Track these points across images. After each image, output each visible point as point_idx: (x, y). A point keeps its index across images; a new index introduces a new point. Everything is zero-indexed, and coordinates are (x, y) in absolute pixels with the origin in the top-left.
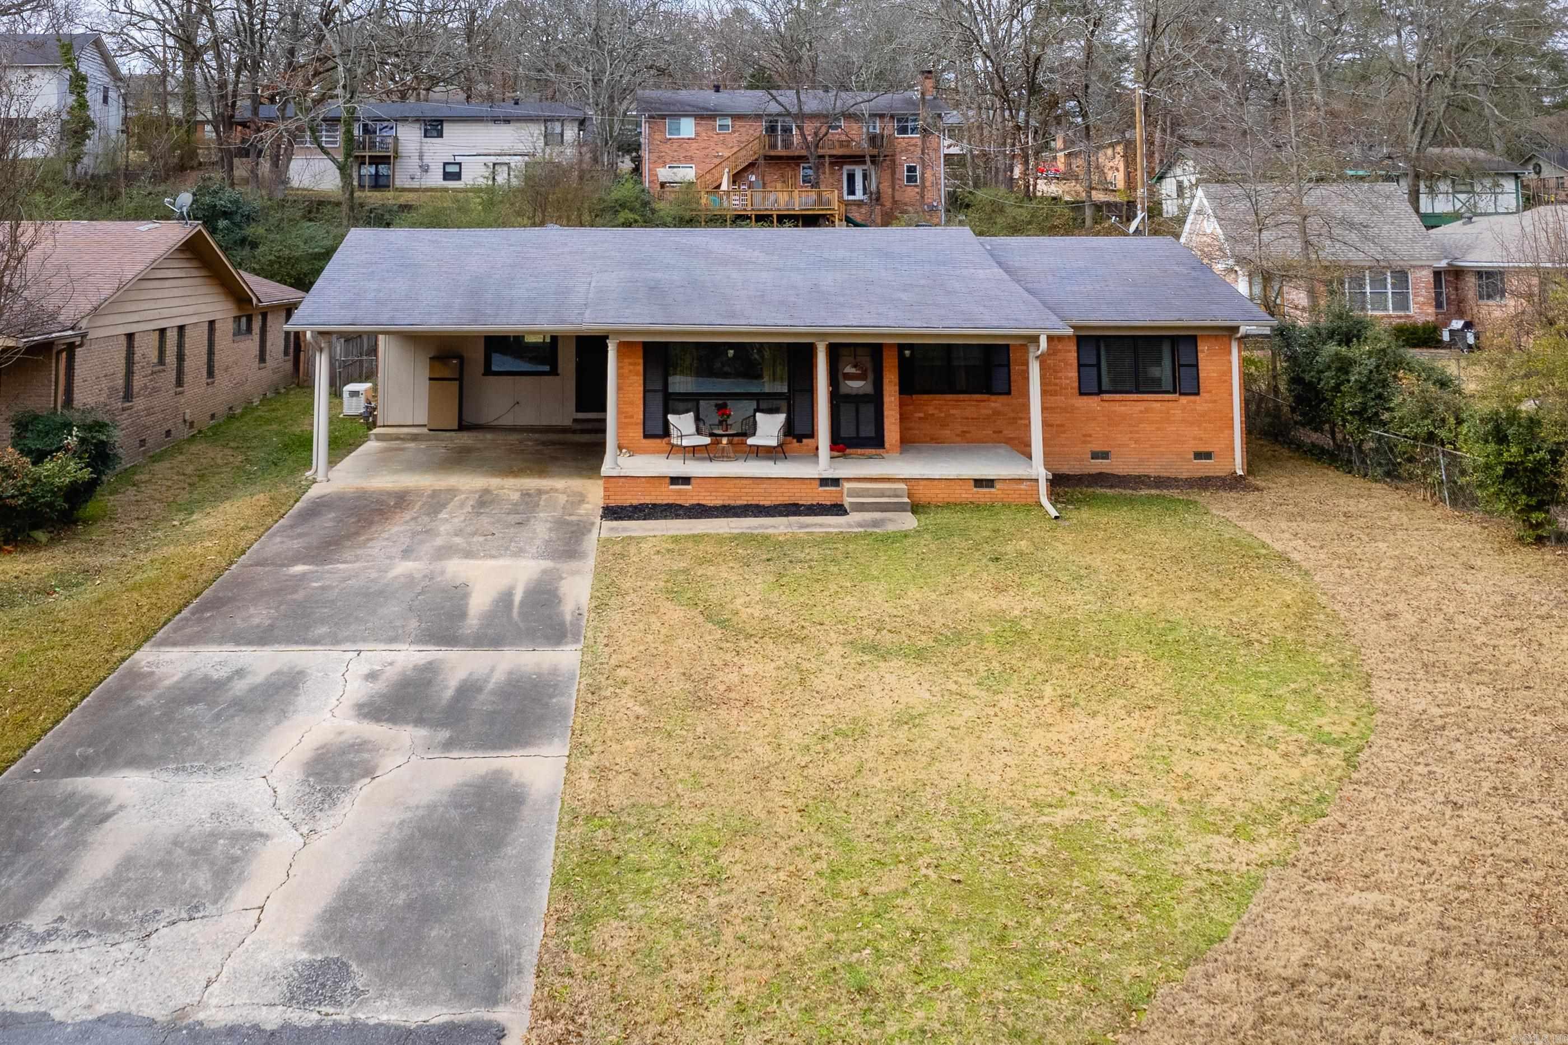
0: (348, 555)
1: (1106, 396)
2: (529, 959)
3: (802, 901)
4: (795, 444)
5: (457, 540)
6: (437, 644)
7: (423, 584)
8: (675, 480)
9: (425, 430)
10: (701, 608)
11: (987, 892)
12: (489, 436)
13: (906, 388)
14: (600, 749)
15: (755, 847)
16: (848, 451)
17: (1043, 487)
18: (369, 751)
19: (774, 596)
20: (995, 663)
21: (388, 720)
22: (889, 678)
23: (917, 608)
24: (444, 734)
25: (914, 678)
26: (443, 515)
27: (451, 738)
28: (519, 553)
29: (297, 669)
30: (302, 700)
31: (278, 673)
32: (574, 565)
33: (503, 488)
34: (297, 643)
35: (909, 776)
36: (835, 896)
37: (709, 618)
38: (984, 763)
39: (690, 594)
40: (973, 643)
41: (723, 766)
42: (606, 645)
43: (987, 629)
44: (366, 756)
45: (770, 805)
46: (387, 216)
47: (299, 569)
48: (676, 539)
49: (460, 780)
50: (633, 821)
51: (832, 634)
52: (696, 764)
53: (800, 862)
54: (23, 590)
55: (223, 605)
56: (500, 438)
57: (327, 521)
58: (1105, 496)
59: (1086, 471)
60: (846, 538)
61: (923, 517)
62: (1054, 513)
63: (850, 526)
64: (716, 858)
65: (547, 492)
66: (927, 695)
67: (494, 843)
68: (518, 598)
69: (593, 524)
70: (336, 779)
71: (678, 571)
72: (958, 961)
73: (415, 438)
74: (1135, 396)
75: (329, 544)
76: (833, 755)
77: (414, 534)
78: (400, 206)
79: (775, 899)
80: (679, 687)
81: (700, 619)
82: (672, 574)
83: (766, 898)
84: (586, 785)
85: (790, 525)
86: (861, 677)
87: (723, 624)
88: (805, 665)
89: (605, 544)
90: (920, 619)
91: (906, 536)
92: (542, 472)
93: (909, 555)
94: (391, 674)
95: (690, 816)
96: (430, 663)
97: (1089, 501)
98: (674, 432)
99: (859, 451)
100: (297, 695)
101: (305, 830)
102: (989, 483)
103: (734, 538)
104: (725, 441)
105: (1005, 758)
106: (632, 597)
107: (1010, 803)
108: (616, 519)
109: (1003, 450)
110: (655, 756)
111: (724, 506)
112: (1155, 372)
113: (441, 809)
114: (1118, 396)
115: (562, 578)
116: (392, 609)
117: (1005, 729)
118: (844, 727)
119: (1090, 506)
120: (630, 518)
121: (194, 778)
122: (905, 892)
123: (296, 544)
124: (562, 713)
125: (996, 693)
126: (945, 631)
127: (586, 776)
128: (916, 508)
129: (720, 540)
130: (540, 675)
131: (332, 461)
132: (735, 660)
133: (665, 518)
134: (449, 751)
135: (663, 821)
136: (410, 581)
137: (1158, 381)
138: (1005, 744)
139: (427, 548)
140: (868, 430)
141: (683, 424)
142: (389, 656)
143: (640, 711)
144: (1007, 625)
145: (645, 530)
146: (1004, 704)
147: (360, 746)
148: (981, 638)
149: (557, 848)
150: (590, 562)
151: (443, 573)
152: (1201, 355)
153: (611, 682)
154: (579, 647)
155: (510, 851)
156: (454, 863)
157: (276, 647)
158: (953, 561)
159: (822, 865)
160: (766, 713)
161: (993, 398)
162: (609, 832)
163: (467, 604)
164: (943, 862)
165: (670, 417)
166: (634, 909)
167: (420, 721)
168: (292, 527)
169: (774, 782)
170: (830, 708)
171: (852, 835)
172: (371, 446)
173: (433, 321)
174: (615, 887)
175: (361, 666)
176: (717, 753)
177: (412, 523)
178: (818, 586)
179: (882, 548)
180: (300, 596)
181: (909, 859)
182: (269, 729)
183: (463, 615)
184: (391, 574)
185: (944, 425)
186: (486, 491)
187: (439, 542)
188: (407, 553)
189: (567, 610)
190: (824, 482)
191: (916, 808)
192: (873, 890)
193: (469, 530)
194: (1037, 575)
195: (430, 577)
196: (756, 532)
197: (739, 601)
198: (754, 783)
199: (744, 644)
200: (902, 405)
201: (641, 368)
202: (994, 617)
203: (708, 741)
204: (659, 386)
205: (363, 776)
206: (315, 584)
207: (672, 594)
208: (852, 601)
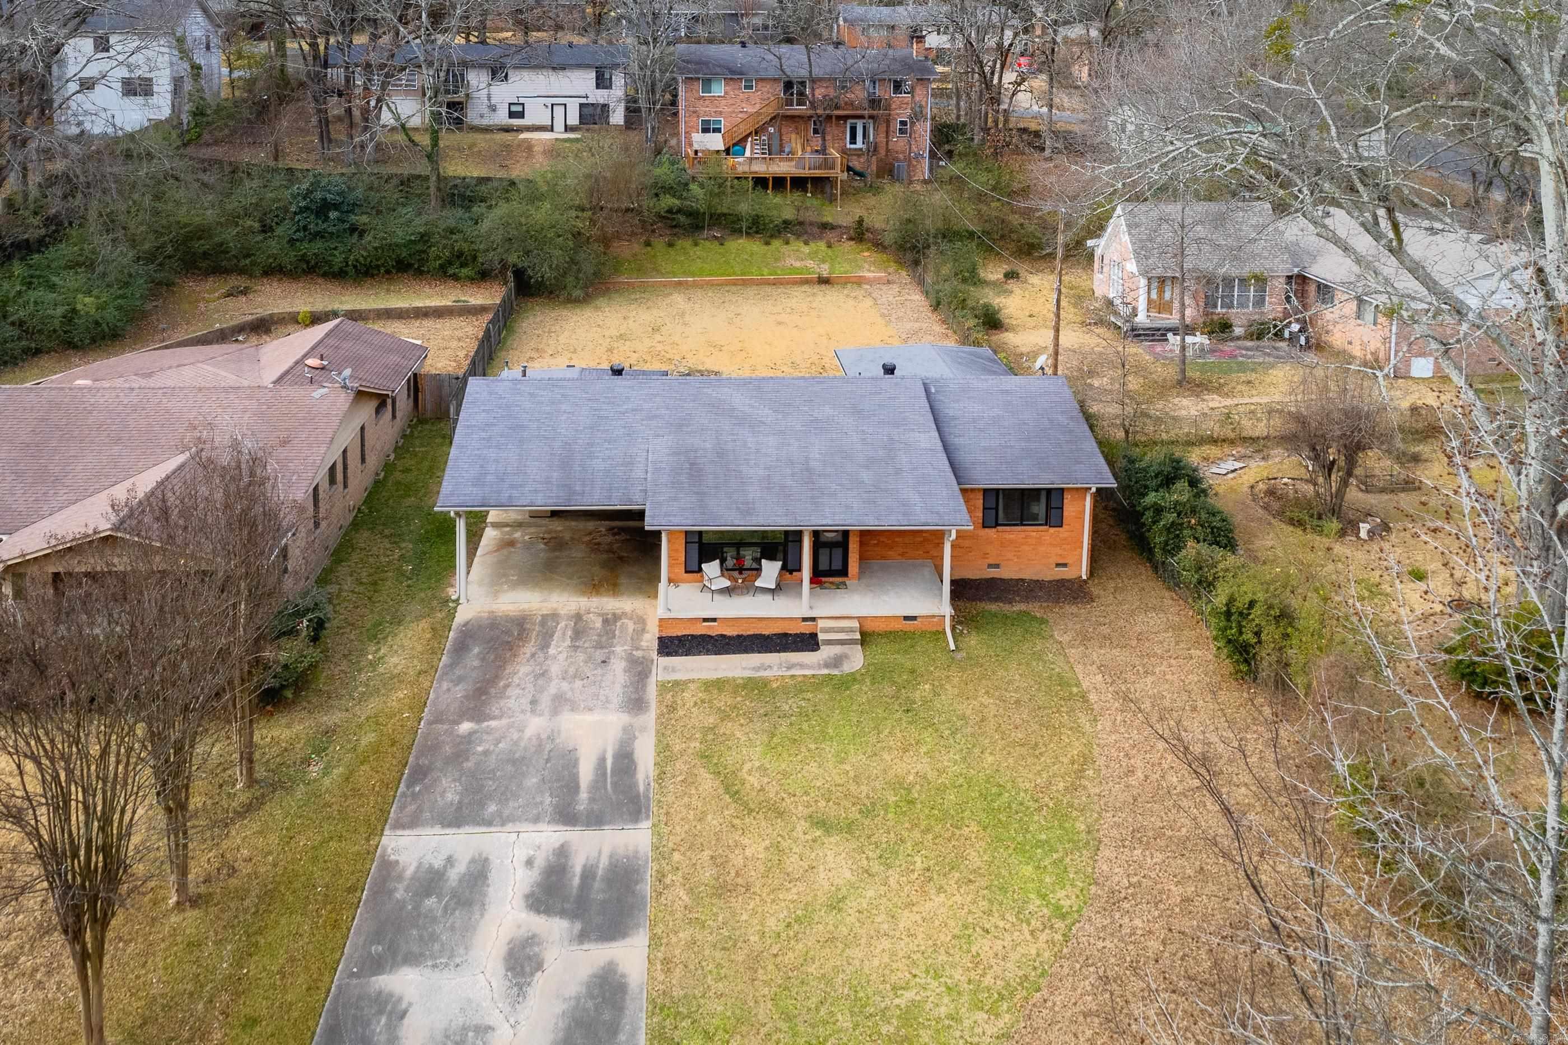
0: (495, 707)
1: (1000, 527)
4: (788, 575)
5: (564, 686)
6: (564, 823)
7: (548, 748)
8: (706, 620)
10: (722, 776)
12: (574, 523)
14: (666, 940)
16: (823, 581)
18: (537, 944)
19: (767, 762)
20: (892, 835)
21: (545, 916)
22: (829, 856)
23: (853, 774)
24: (578, 926)
25: (844, 855)
26: (552, 650)
27: (582, 930)
28: (606, 703)
29: (484, 856)
30: (492, 891)
31: (473, 860)
32: (642, 718)
33: (589, 610)
34: (479, 823)
35: (831, 962)
37: (727, 789)
38: (872, 948)
39: (715, 759)
40: (882, 814)
41: (733, 957)
42: (666, 824)
43: (892, 798)
44: (536, 949)
45: (757, 994)
47: (466, 726)
48: (707, 685)
49: (590, 973)
50: (685, 1010)
51: (800, 807)
52: (718, 954)
54: (295, 764)
55: (425, 776)
56: (582, 524)
57: (475, 658)
58: (990, 613)
59: (983, 577)
60: (816, 684)
61: (868, 651)
62: (952, 647)
63: (819, 666)
65: (620, 617)
66: (850, 875)
67: (613, 1031)
68: (609, 763)
69: (652, 661)
70: (523, 973)
71: (709, 729)
74: (1020, 528)
75: (481, 691)
76: (792, 943)
77: (535, 678)
80: (707, 874)
81: (721, 790)
82: (704, 733)
84: (659, 976)
85: (781, 661)
86: (813, 856)
87: (735, 796)
88: (782, 843)
89: (661, 690)
90: (853, 788)
91: (854, 680)
92: (615, 587)
93: (854, 707)
94: (540, 860)
95: (715, 1006)
96: (563, 845)
97: (979, 622)
98: (706, 577)
99: (830, 580)
100: (488, 887)
101: (512, 1021)
102: (913, 619)
103: (745, 684)
104: (740, 582)
105: (884, 942)
106: (680, 763)
107: (881, 987)
108: (667, 654)
109: (928, 570)
110: (696, 948)
111: (739, 636)
112: (1034, 514)
113: (583, 1000)
114: (1008, 528)
115: (635, 737)
116: (532, 780)
117: (888, 911)
118: (800, 912)
119: (978, 628)
120: (677, 654)
121: (444, 975)
123: (459, 692)
124: (643, 902)
125: (888, 868)
126: (866, 801)
127: (659, 967)
128: (864, 641)
129: (735, 687)
132: (742, 839)
133: (699, 653)
134: (581, 943)
135: (700, 1011)
136: (539, 742)
137: (1035, 519)
138: (886, 927)
139: (546, 698)
140: (837, 562)
141: (711, 570)
142: (537, 839)
143: (687, 900)
144: (904, 793)
145: (687, 670)
146: (891, 881)
147: (532, 939)
149: (646, 1035)
150: (652, 715)
151: (559, 732)
152: (1066, 502)
153: (669, 868)
154: (650, 824)
155: (622, 1037)
157: (467, 829)
158: (880, 713)
160: (758, 899)
162: (673, 1021)
163: (578, 773)
165: (703, 566)
167: (563, 913)
168: (451, 666)
170: (794, 892)
172: (490, 536)
175: (521, 851)
177: (532, 662)
178: (795, 749)
179: (838, 698)
180: (472, 763)
183: (577, 787)
185: (891, 548)
186: (579, 616)
187: (552, 689)
188: (534, 706)
189: (640, 777)
190: (805, 619)
191: (832, 993)
193: (571, 670)
194: (930, 730)
195: (551, 738)
197: (745, 768)
198: (749, 973)
199: (747, 821)
201: (684, 542)
203: (725, 931)
204: (696, 538)
205: (537, 970)
206: (478, 749)
207: (705, 759)
208: (814, 767)
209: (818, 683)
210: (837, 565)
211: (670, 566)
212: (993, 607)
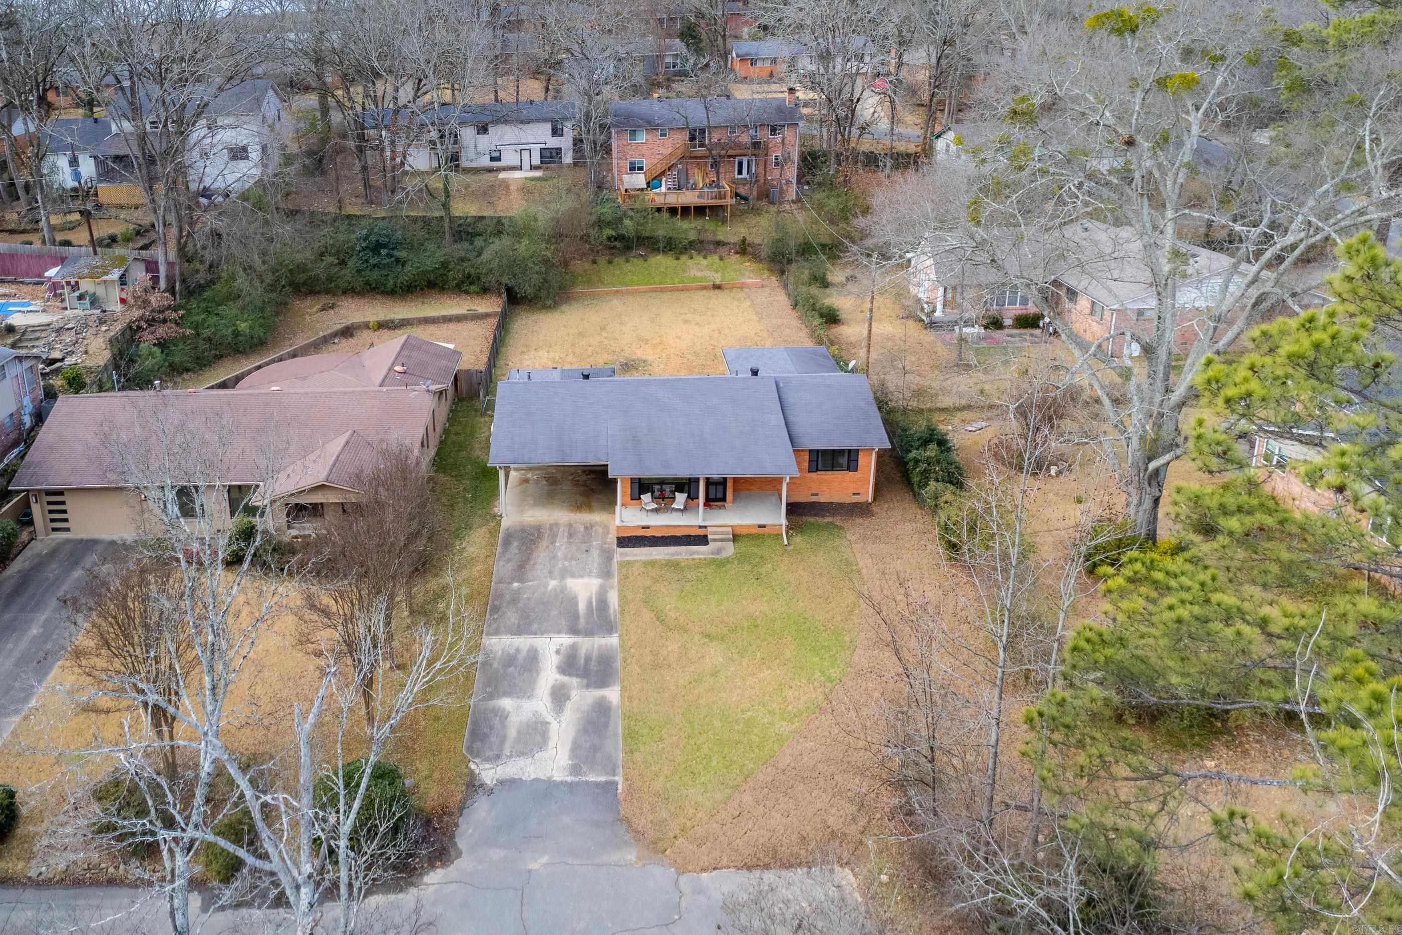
0: (530, 575)
1: (819, 472)
2: (620, 763)
3: (681, 746)
4: (691, 502)
5: (566, 563)
6: (574, 634)
7: (561, 596)
8: (644, 527)
10: (655, 612)
14: (629, 688)
16: (712, 504)
17: (784, 528)
19: (679, 604)
20: (745, 642)
21: (568, 675)
22: (712, 652)
24: (585, 681)
25: (719, 651)
26: (557, 544)
27: (587, 683)
28: (590, 573)
29: (534, 648)
30: (541, 665)
31: (529, 650)
32: (610, 582)
33: (576, 522)
34: (529, 634)
35: (711, 699)
36: (688, 744)
37: (658, 618)
38: (732, 693)
39: (651, 604)
40: (740, 631)
41: (663, 696)
42: (626, 634)
43: (746, 624)
44: (566, 691)
45: (675, 712)
47: (516, 585)
49: (593, 701)
50: (640, 718)
51: (696, 627)
53: (681, 733)
55: (498, 610)
57: (515, 548)
58: (810, 523)
59: (808, 501)
60: (707, 561)
61: (736, 545)
62: (786, 543)
63: (709, 553)
64: (661, 732)
67: (606, 726)
68: (594, 604)
69: (614, 550)
71: (647, 587)
75: (521, 566)
76: (692, 690)
77: (550, 558)
79: (675, 745)
81: (655, 619)
82: (645, 589)
84: (627, 703)
85: (687, 553)
86: (703, 651)
87: (662, 622)
88: (687, 645)
89: (620, 565)
91: (728, 563)
92: (589, 508)
93: (727, 576)
94: (563, 650)
95: (654, 716)
96: (574, 644)
97: (803, 528)
98: (643, 502)
99: (716, 504)
100: (539, 662)
101: (558, 720)
102: (764, 527)
103: (666, 562)
104: (663, 505)
105: (738, 691)
106: (632, 605)
107: (736, 710)
108: (622, 546)
109: (774, 498)
115: (607, 591)
116: (554, 612)
118: (696, 677)
119: (802, 532)
120: (627, 546)
121: (524, 701)
123: (509, 567)
124: (617, 670)
125: (742, 657)
126: (732, 625)
127: (626, 700)
128: (735, 538)
129: (661, 563)
130: (607, 650)
132: (666, 643)
133: (640, 546)
134: (588, 688)
135: (647, 718)
136: (556, 593)
139: (557, 570)
141: (646, 498)
142: (561, 641)
143: (638, 670)
145: (634, 554)
150: (616, 580)
151: (566, 588)
154: (618, 635)
155: (611, 728)
156: (598, 732)
157: (524, 636)
160: (674, 671)
162: (635, 722)
163: (578, 609)
164: (715, 733)
165: (642, 496)
167: (577, 676)
168: (503, 553)
171: (694, 724)
175: (553, 648)
177: (547, 550)
179: (718, 571)
180: (522, 604)
182: (536, 679)
183: (577, 615)
184: (549, 589)
185: (752, 484)
186: (570, 524)
187: (560, 564)
188: (550, 573)
189: (611, 611)
190: (701, 526)
192: (698, 742)
193: (569, 555)
195: (562, 591)
196: (674, 558)
197: (668, 608)
198: (670, 703)
199: (669, 634)
206: (524, 596)
207: (645, 603)
208: (704, 607)
209: (709, 563)
210: (720, 495)
211: (623, 496)
212: (812, 520)
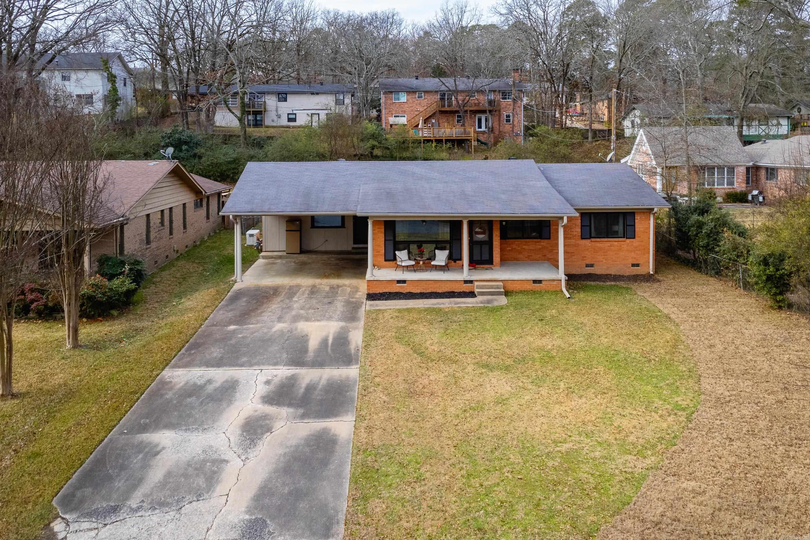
0: (253, 320)
1: (593, 240)
2: (342, 517)
3: (455, 489)
4: (453, 263)
5: (302, 312)
6: (296, 366)
7: (288, 335)
8: (399, 282)
9: (285, 254)
10: (411, 346)
11: (533, 483)
12: (314, 256)
13: (503, 237)
14: (369, 417)
15: (436, 464)
16: (477, 266)
17: (563, 283)
18: (269, 419)
19: (443, 340)
20: (539, 372)
21: (276, 404)
22: (494, 381)
23: (506, 345)
24: (301, 411)
25: (504, 380)
26: (295, 299)
27: (304, 412)
28: (330, 318)
29: (235, 379)
30: (238, 395)
31: (227, 381)
32: (354, 324)
33: (321, 284)
34: (234, 366)
35: (501, 429)
36: (469, 486)
37: (415, 352)
38: (533, 422)
39: (406, 340)
40: (530, 362)
41: (422, 425)
42: (370, 366)
43: (537, 356)
44: (268, 422)
45: (442, 444)
46: (262, 142)
47: (232, 327)
48: (400, 311)
49: (309, 433)
50: (384, 453)
51: (469, 359)
52: (410, 425)
53: (454, 471)
54: (110, 341)
55: (199, 347)
56: (319, 257)
57: (243, 302)
58: (591, 286)
59: (583, 273)
60: (476, 310)
61: (510, 298)
63: (477, 303)
64: (419, 469)
65: (341, 286)
66: (510, 389)
67: (325, 463)
68: (330, 341)
69: (362, 303)
70: (255, 433)
71: (401, 327)
72: (519, 515)
73: (280, 257)
74: (606, 240)
75: (245, 314)
76: (469, 419)
77: (283, 309)
78: (268, 137)
79: (444, 488)
80: (402, 386)
81: (411, 352)
82: (398, 329)
83: (440, 488)
84: (363, 434)
85: (451, 303)
86: (481, 380)
87: (421, 354)
88: (457, 375)
89: (368, 313)
90: (508, 351)
91: (502, 308)
92: (338, 276)
93: (503, 318)
94: (276, 380)
95: (408, 450)
96: (293, 375)
97: (584, 289)
98: (398, 259)
99: (482, 266)
100: (236, 392)
101: (243, 458)
102: (540, 282)
103: (426, 310)
104: (421, 263)
105: (542, 420)
106: (381, 341)
107: (544, 441)
108: (373, 300)
109: (546, 264)
110: (392, 421)
111: (421, 293)
112: (616, 228)
113: (301, 447)
114: (598, 240)
115: (350, 331)
116: (274, 348)
117: (543, 405)
118: (473, 405)
119: (584, 291)
120: (379, 299)
121: (195, 434)
122: (498, 484)
123: (230, 315)
124: (352, 400)
125: (539, 387)
126: (518, 357)
127: (363, 431)
128: (507, 293)
129: (419, 311)
130: (341, 381)
131: (244, 270)
132: (427, 372)
133: (395, 299)
134: (303, 419)
135: (396, 452)
136: (282, 333)
137: (617, 232)
138: (542, 412)
139: (288, 317)
140: (486, 257)
141: (402, 255)
142: (275, 372)
143: (385, 398)
144: (545, 353)
145: (386, 306)
146: (542, 392)
147: (265, 417)
148: (534, 360)
149: (351, 465)
150: (362, 323)
151: (296, 329)
152: (636, 221)
153: (372, 384)
154: (358, 366)
155: (332, 467)
156: (308, 472)
157: (225, 368)
158: (523, 321)
159: (463, 472)
160: (440, 399)
161: (542, 241)
162: (374, 458)
163: (308, 345)
164: (514, 470)
165: (397, 252)
166: (385, 494)
167: (290, 405)
168: (227, 305)
169: (444, 433)
170: (468, 396)
171: (476, 458)
172: (260, 262)
173: (288, 210)
174: (377, 484)
175: (262, 378)
176: (419, 419)
177: (281, 303)
178: (463, 335)
179: (492, 315)
180: (233, 342)
181: (500, 469)
182: (224, 409)
183: (305, 350)
184: (274, 330)
185: (520, 253)
186: (314, 286)
187: (294, 313)
188: (280, 319)
190: (466, 282)
191: (504, 444)
192: (486, 483)
193: (307, 306)
194: (559, 328)
195: (291, 331)
196: (435, 306)
197: (428, 343)
198: (435, 433)
199: (430, 364)
200: (501, 244)
201: (383, 230)
202: (540, 349)
203: (415, 413)
204: (392, 238)
205: (267, 432)
206: (240, 336)
207: (399, 339)
208: (477, 342)
209: (479, 309)
